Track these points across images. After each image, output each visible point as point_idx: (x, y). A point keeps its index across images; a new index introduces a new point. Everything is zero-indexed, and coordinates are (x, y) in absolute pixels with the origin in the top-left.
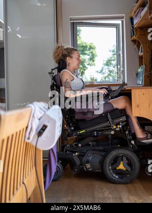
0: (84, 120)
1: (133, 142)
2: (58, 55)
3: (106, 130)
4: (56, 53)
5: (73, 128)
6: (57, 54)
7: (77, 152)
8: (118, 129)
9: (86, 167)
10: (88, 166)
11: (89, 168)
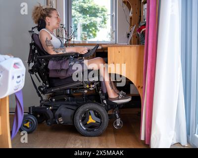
0: (58, 78)
1: (105, 102)
2: (37, 15)
3: (80, 89)
4: (35, 13)
5: (48, 86)
6: (35, 15)
7: (51, 106)
8: (91, 89)
9: (58, 121)
10: (60, 120)
11: (61, 122)
